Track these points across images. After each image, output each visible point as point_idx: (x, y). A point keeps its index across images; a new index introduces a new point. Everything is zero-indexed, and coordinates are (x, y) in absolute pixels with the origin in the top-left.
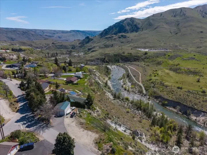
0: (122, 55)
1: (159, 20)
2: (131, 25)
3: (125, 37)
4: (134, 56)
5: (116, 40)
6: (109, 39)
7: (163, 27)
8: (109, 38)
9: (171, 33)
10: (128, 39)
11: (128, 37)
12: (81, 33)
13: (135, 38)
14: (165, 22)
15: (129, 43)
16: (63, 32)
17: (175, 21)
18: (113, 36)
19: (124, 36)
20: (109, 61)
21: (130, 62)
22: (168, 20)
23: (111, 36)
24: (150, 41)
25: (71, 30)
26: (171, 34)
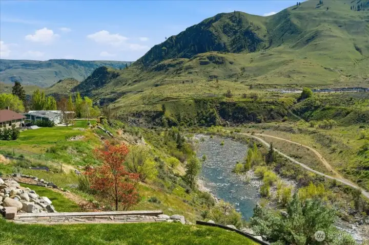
0: (224, 100)
1: (316, 17)
2: (235, 33)
3: (220, 62)
4: (267, 102)
5: (192, 70)
6: (171, 69)
7: (332, 34)
8: (170, 65)
9: (358, 49)
10: (231, 67)
11: (231, 63)
12: (82, 67)
13: (252, 65)
14: (336, 22)
15: (234, 79)
16: (26, 64)
17: (362, 18)
18: (182, 62)
19: (217, 59)
20: (179, 120)
21: (253, 124)
22: (342, 18)
23: (175, 62)
24: (302, 70)
25: (50, 60)
26: (360, 52)
